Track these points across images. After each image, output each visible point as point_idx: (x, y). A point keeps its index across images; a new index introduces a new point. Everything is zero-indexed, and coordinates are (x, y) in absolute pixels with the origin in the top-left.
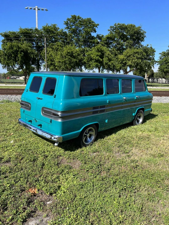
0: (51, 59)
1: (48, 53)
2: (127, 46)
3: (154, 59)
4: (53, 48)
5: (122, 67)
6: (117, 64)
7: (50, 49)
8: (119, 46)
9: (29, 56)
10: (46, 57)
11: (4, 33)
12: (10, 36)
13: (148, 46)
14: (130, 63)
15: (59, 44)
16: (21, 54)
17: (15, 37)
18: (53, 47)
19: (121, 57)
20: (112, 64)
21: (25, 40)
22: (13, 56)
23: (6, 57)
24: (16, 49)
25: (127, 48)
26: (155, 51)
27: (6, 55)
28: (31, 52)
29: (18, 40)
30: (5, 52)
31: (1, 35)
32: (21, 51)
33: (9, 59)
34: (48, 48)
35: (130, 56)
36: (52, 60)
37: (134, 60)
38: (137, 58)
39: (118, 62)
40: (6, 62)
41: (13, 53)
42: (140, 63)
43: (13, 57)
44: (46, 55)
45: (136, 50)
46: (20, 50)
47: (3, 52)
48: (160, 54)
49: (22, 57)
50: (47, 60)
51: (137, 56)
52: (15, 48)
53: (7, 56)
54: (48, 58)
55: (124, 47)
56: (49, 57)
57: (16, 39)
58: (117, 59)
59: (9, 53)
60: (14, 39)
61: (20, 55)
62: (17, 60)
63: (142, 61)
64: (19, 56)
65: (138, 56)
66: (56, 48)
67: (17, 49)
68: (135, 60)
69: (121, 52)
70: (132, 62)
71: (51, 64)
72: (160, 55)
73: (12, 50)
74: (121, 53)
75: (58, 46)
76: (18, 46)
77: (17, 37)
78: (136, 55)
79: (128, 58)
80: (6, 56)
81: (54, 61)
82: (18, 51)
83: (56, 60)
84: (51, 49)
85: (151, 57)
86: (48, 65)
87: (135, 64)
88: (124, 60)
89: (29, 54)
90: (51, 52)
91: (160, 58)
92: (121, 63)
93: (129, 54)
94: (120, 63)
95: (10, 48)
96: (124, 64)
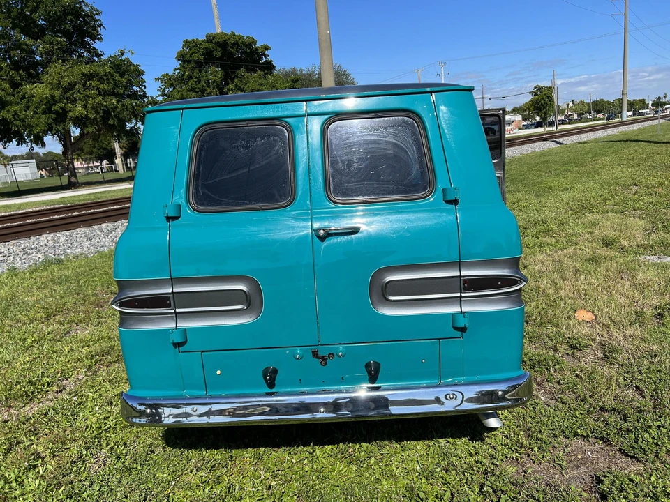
2: (47, 53)
3: (145, 95)
5: (54, 125)
6: (32, 117)
8: (17, 53)
13: (122, 54)
14: (78, 110)
19: (39, 90)
20: (14, 116)
25: (50, 62)
26: (142, 73)
35: (71, 86)
37: (91, 101)
38: (100, 93)
39: (32, 108)
42: (116, 108)
45: (86, 69)
48: (158, 79)
51: (98, 89)
55: (38, 58)
58: (24, 97)
63: (118, 102)
65: (101, 86)
68: (97, 100)
69: (30, 75)
70: (85, 107)
72: (159, 84)
74: (35, 78)
78: (95, 83)
79: (68, 95)
85: (135, 88)
87: (97, 113)
88: (55, 102)
91: (160, 93)
92: (44, 113)
93: (66, 79)
94: (40, 111)
96: (56, 113)
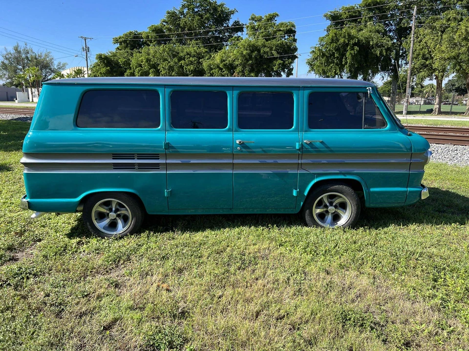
0: (424, 55)
1: (421, 41)
4: (433, 28)
7: (426, 32)
9: (372, 53)
10: (411, 51)
11: (330, 13)
12: (341, 15)
15: (452, 14)
16: (352, 49)
17: (351, 16)
18: (435, 24)
21: (370, 18)
22: (336, 55)
23: (323, 60)
24: (344, 42)
27: (324, 55)
28: (377, 44)
29: (355, 21)
30: (323, 50)
31: (325, 18)
32: (355, 44)
33: (328, 63)
34: (421, 30)
36: (428, 56)
40: (322, 70)
41: (337, 49)
43: (337, 57)
44: (412, 45)
46: (352, 42)
47: (319, 50)
49: (354, 57)
50: (413, 59)
52: (342, 40)
53: (325, 58)
54: (417, 51)
56: (422, 49)
57: (353, 21)
59: (329, 50)
60: (349, 21)
61: (351, 53)
62: (343, 63)
64: (348, 54)
66: (441, 27)
67: (346, 40)
71: (424, 66)
73: (335, 44)
75: (449, 20)
76: (349, 35)
77: (354, 17)
80: (323, 58)
81: (432, 58)
82: (347, 45)
83: (437, 55)
84: (428, 31)
86: (413, 70)
89: (373, 48)
90: (427, 38)
95: (332, 40)
